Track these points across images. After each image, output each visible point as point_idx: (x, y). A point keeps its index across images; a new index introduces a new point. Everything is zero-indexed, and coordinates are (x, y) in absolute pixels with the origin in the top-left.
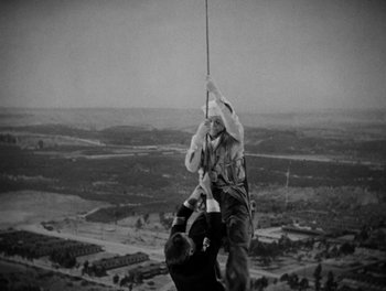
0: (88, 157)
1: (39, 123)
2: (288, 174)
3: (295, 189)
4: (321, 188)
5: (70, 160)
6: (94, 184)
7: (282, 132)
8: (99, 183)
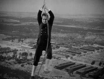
0: (13, 25)
1: (6, 16)
2: (61, 30)
3: (62, 34)
4: (68, 34)
5: (8, 25)
6: (13, 32)
7: (68, 19)
8: (14, 31)
